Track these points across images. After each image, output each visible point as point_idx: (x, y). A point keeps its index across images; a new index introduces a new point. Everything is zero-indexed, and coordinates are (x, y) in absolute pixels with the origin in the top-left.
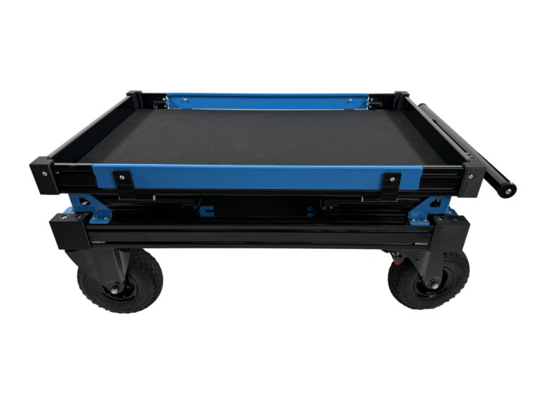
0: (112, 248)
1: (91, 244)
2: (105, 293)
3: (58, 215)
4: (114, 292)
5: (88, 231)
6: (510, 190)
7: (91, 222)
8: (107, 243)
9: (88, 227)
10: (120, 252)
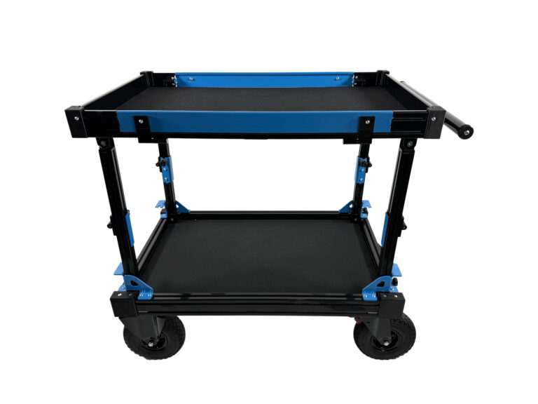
0: (152, 316)
1: (138, 313)
2: (143, 345)
3: (115, 293)
4: (151, 345)
5: (136, 304)
6: (468, 132)
7: (139, 298)
8: (149, 312)
9: (137, 302)
10: (158, 319)
